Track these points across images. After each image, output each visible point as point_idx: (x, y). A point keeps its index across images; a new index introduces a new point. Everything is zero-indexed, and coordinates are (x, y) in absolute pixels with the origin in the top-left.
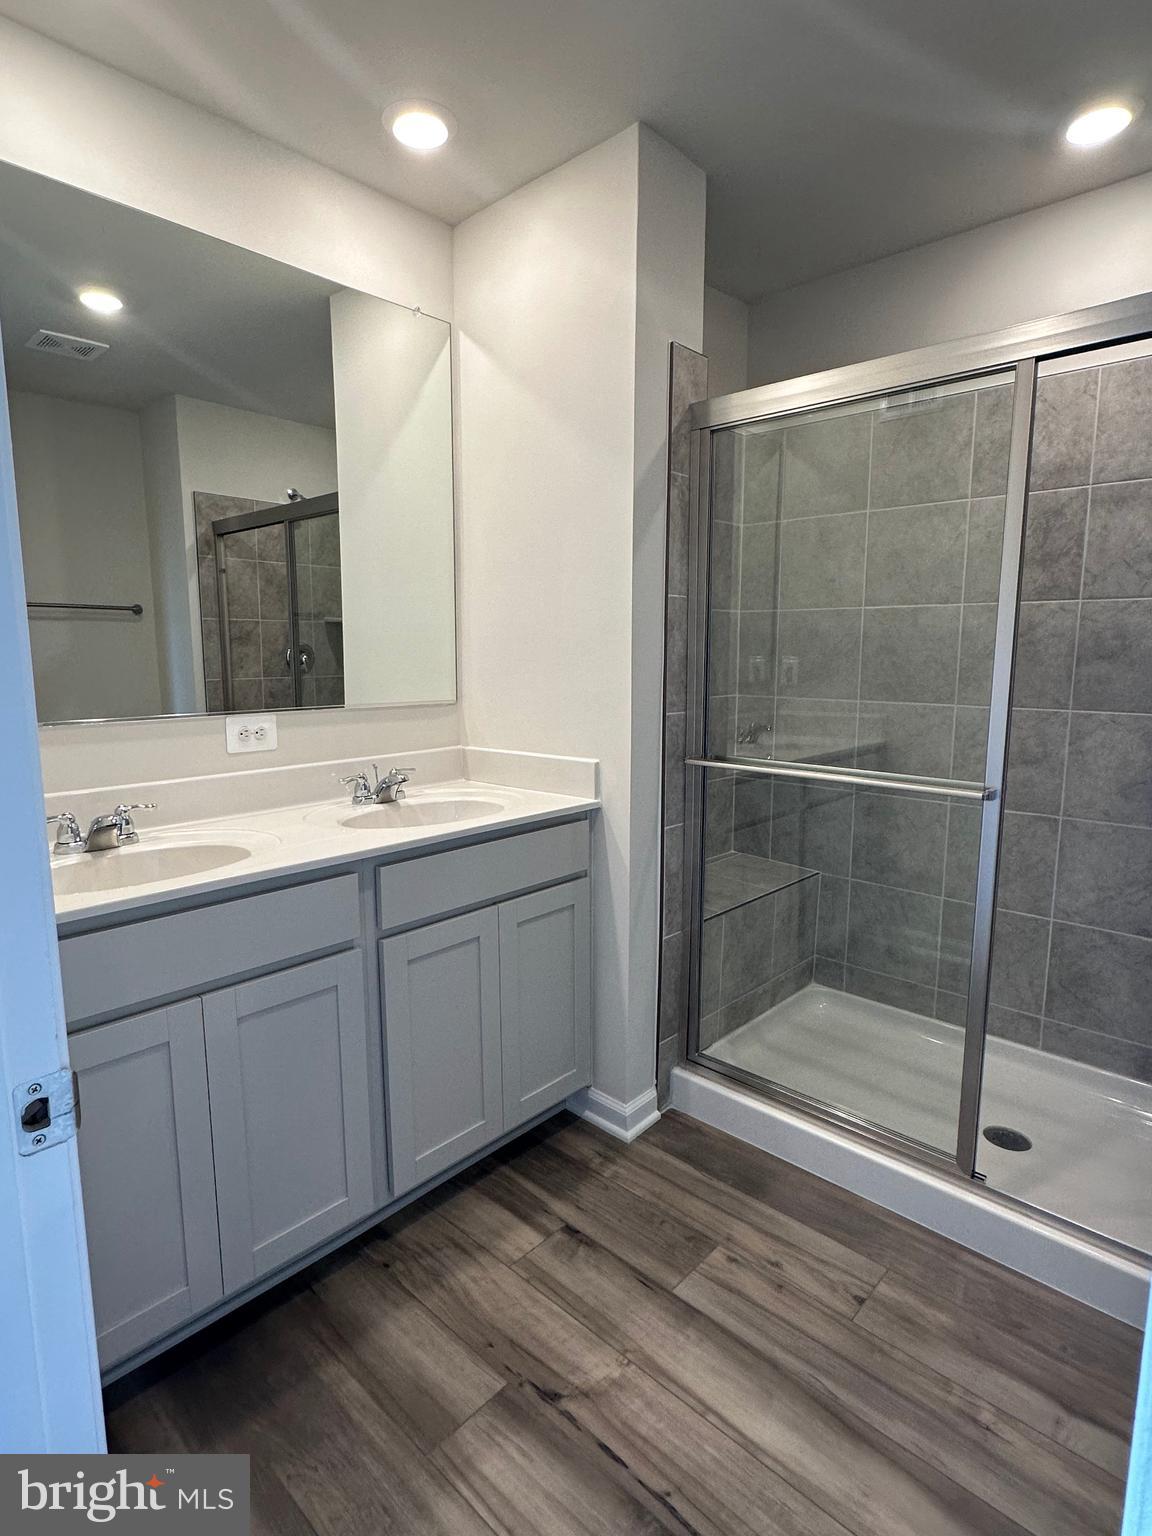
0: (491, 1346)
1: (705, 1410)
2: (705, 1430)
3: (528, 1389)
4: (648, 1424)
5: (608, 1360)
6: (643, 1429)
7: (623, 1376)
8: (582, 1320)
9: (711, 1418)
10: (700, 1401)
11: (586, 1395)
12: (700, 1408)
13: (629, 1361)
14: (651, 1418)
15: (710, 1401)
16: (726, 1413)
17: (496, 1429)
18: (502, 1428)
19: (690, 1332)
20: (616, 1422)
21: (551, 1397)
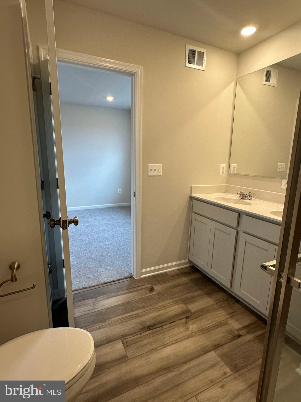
0: (202, 312)
1: (177, 342)
2: (172, 339)
3: (190, 315)
4: (177, 330)
5: (193, 329)
6: (176, 329)
7: (189, 330)
8: (207, 328)
9: (175, 342)
10: (179, 342)
11: (186, 323)
12: (177, 341)
13: (192, 333)
14: (178, 331)
15: (179, 343)
16: (174, 345)
17: (182, 309)
18: (183, 310)
19: (199, 348)
20: (179, 325)
21: (187, 318)
